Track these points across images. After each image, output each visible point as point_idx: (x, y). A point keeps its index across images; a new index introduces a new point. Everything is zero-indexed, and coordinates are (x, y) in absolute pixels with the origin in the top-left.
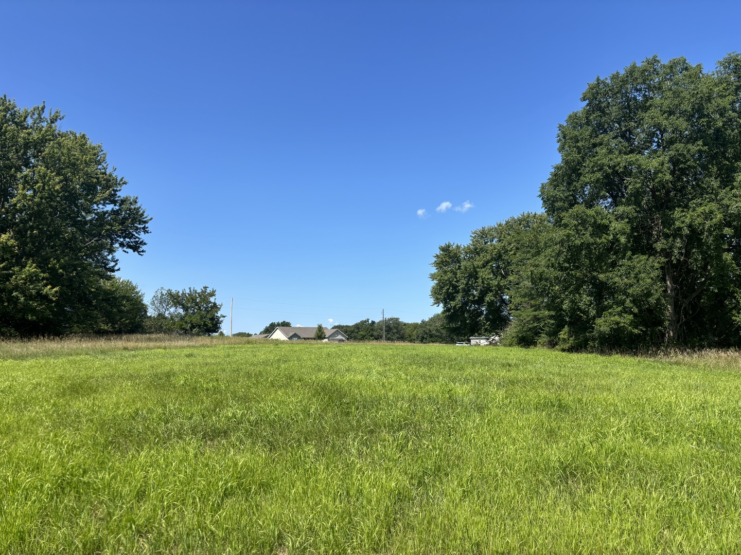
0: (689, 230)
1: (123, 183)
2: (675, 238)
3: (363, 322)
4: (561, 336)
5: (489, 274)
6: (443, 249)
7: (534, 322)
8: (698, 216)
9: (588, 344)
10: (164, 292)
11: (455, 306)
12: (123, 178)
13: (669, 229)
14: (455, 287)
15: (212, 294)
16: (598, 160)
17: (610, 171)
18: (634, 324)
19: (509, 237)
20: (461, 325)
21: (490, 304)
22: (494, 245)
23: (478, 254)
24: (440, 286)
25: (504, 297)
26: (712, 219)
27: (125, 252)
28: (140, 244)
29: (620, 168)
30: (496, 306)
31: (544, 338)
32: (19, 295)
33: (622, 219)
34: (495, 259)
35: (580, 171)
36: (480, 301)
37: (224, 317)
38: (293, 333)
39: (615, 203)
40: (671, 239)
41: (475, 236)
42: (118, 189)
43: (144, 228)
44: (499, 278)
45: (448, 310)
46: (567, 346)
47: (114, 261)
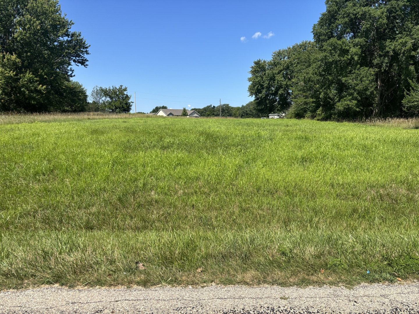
0: (393, 52)
1: (72, 24)
2: (385, 57)
3: (208, 107)
4: (318, 112)
5: (281, 78)
6: (256, 63)
7: (304, 105)
8: (399, 44)
9: (332, 117)
10: (98, 89)
11: (261, 97)
12: (71, 21)
13: (382, 52)
14: (262, 86)
15: (125, 90)
16: (347, 10)
17: (353, 17)
18: (357, 106)
19: (294, 56)
20: (264, 107)
21: (281, 95)
22: (285, 61)
23: (276, 66)
24: (253, 85)
25: (289, 91)
26: (406, 46)
27: (77, 65)
28: (84, 60)
29: (359, 15)
30: (285, 97)
31: (309, 114)
32: (25, 90)
33: (357, 46)
34: (285, 69)
35: (336, 17)
36: (275, 94)
37: (133, 103)
38: (170, 112)
39: (354, 37)
40: (382, 58)
41: (275, 55)
42: (69, 27)
43: (86, 51)
44: (287, 80)
45: (257, 99)
46: (320, 118)
47: (72, 71)
